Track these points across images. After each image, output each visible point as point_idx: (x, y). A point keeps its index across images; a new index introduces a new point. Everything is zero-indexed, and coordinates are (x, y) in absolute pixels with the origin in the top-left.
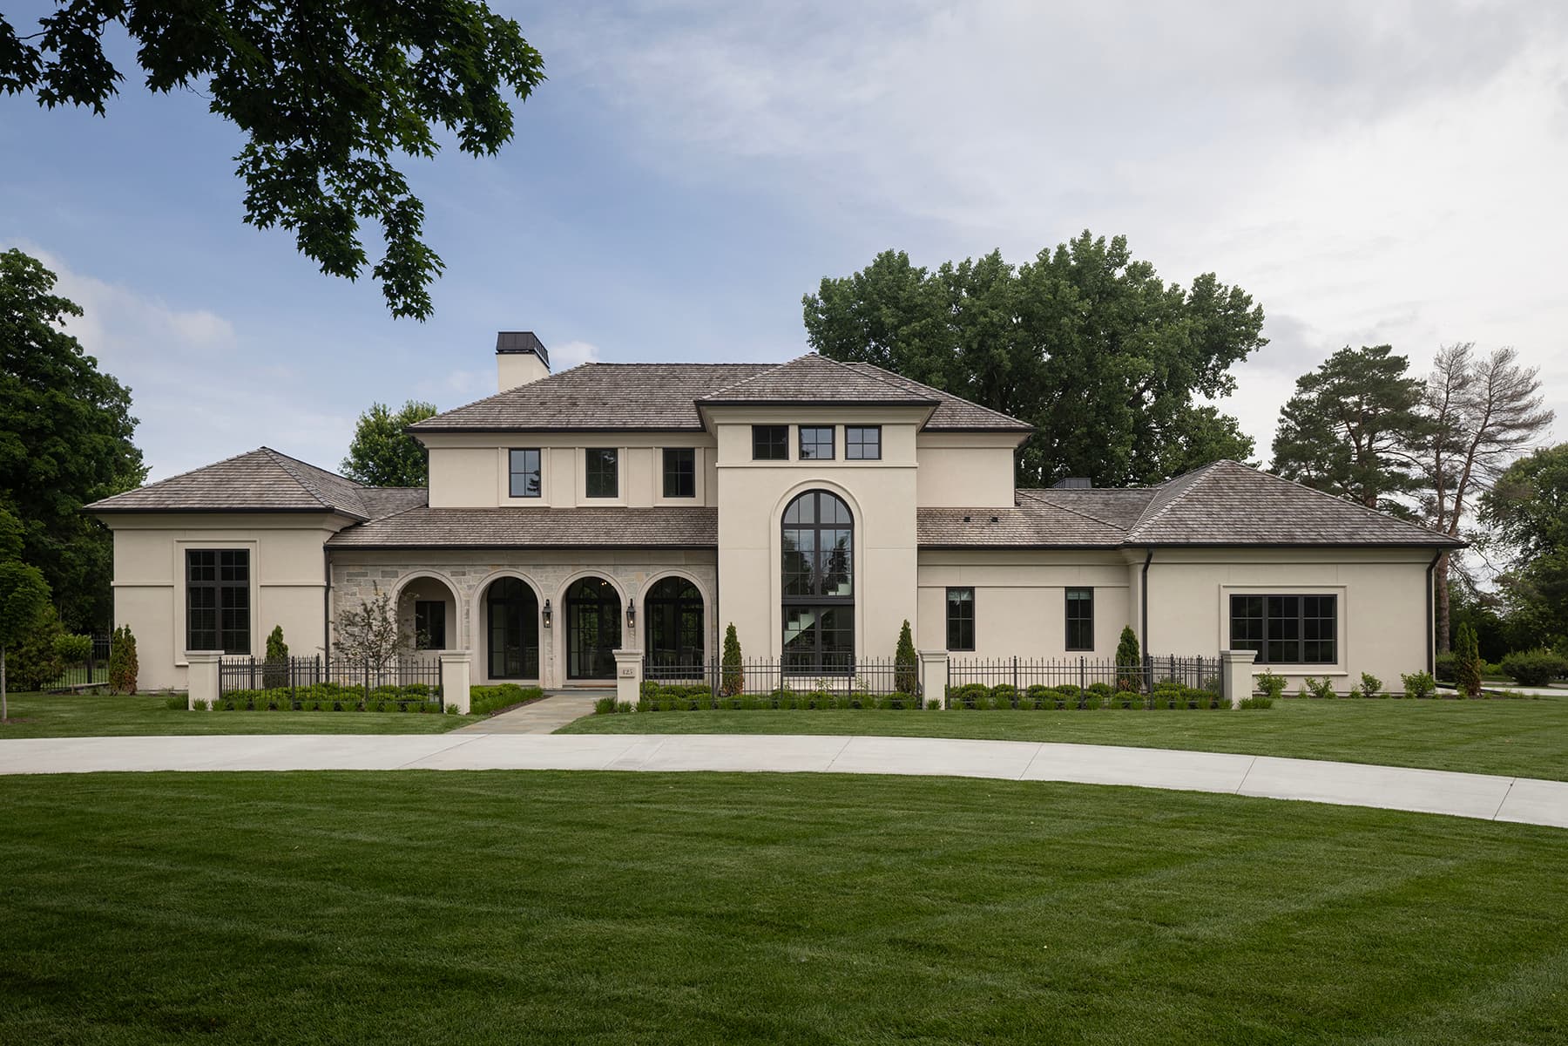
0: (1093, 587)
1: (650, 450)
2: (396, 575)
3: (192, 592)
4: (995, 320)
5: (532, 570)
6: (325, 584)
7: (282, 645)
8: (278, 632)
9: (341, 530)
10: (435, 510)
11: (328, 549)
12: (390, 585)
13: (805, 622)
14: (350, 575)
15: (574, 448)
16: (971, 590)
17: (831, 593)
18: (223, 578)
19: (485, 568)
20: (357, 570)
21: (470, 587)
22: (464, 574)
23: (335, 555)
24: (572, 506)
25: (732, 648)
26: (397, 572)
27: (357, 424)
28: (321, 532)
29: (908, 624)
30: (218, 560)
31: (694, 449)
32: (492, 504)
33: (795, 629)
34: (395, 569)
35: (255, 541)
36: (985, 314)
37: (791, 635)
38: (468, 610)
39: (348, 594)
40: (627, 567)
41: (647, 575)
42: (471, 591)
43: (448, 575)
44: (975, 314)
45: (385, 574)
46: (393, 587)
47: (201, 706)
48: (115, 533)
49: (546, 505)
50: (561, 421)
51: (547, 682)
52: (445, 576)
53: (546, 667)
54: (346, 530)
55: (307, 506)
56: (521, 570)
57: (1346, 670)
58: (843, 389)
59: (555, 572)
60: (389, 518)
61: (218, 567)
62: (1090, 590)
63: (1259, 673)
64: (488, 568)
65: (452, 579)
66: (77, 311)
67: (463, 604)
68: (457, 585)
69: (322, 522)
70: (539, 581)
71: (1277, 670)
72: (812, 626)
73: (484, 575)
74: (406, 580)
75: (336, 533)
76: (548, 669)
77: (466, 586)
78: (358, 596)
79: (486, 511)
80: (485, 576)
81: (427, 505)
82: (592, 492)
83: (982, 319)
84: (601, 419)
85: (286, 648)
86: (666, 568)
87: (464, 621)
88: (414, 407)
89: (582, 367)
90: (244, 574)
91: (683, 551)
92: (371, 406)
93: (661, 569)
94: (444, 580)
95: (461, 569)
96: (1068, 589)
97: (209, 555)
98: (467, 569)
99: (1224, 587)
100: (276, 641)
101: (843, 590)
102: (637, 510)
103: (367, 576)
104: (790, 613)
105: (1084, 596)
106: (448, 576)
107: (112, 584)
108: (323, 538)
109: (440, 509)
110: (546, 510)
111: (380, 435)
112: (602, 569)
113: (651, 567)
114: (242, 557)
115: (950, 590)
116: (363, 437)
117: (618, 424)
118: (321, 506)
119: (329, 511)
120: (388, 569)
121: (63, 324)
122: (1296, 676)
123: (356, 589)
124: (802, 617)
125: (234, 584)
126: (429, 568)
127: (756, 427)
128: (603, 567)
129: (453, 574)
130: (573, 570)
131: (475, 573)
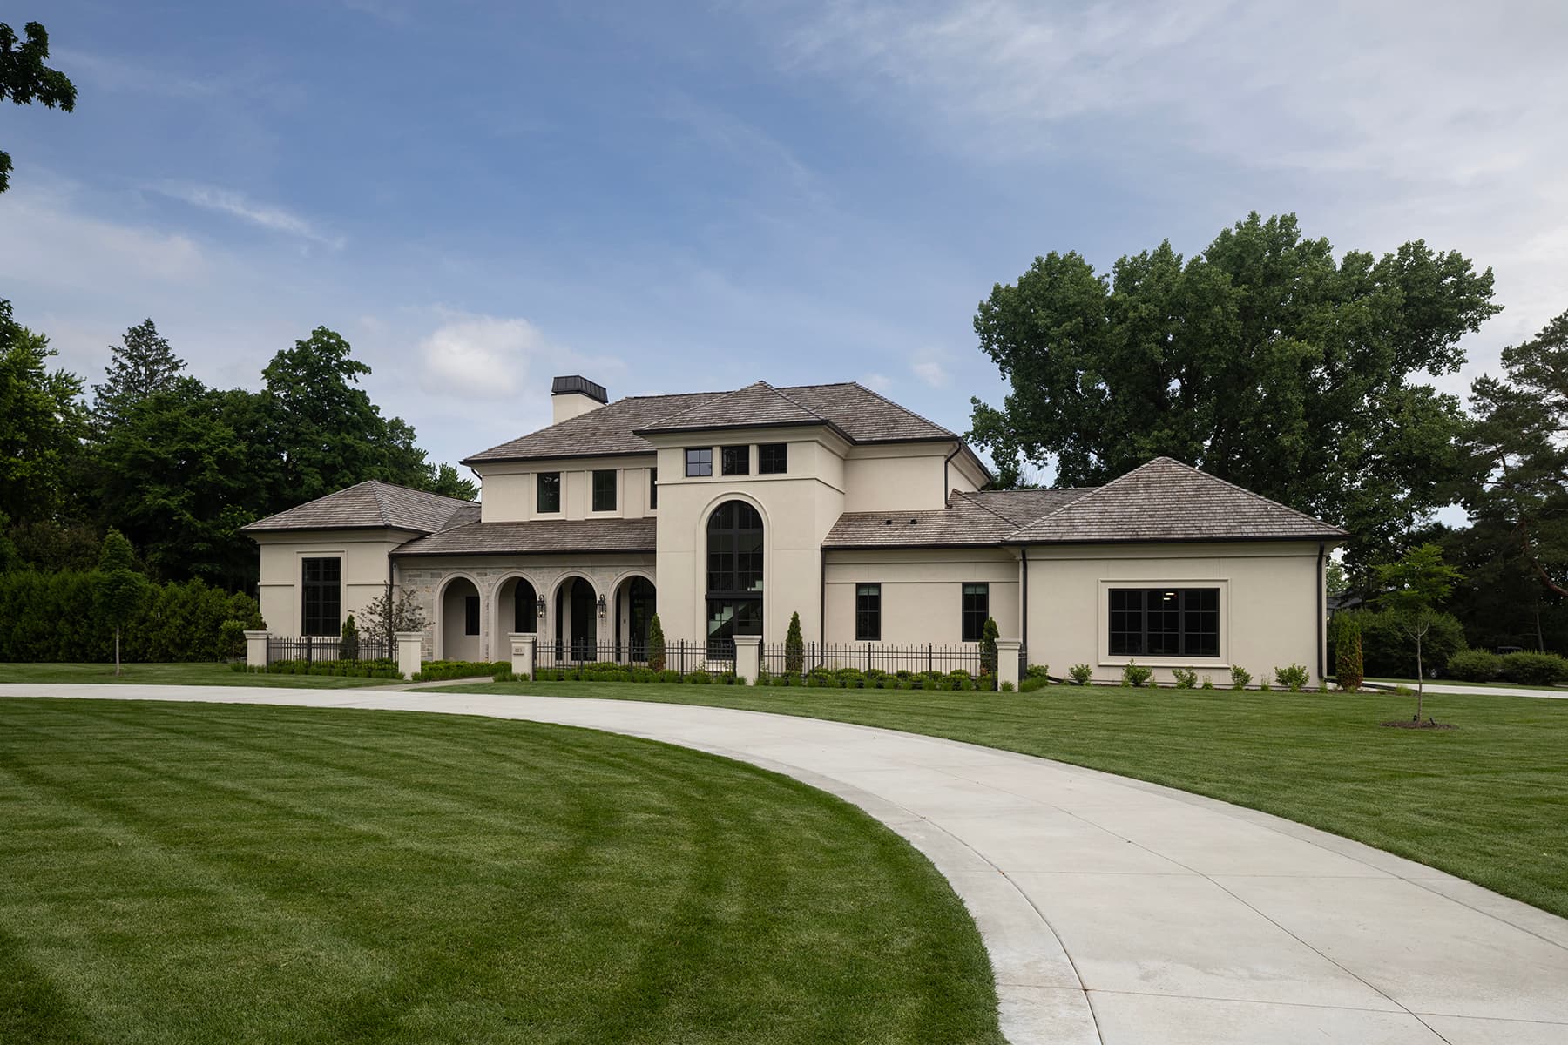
0: (988, 583)
1: (640, 470)
2: (440, 577)
3: (305, 588)
5: (530, 572)
6: (389, 583)
7: (354, 630)
8: (350, 621)
9: (406, 542)
11: (393, 558)
12: (436, 584)
13: (727, 615)
14: (410, 576)
15: (584, 471)
16: (877, 586)
17: (749, 589)
18: (325, 580)
19: (501, 570)
20: (414, 572)
21: (490, 585)
22: (486, 575)
23: (397, 561)
24: (581, 518)
25: (654, 634)
26: (440, 574)
28: (385, 544)
29: (797, 615)
30: (322, 565)
32: (524, 519)
33: (720, 619)
34: (439, 571)
35: (344, 552)
37: (716, 625)
38: (489, 605)
40: (599, 569)
41: (616, 575)
42: (490, 589)
43: (475, 576)
45: (433, 575)
46: (440, 584)
47: (252, 669)
48: (261, 547)
49: (563, 518)
52: (473, 577)
54: (411, 542)
56: (523, 571)
57: (1228, 663)
59: (548, 573)
61: (322, 571)
62: (985, 585)
63: (1125, 664)
64: (503, 570)
65: (478, 579)
66: (366, 370)
67: (485, 598)
68: (481, 584)
69: (385, 536)
70: (538, 579)
71: (1141, 661)
72: (733, 617)
74: (447, 580)
75: (403, 544)
77: (486, 585)
79: (519, 524)
80: (500, 576)
81: (480, 521)
82: (597, 507)
84: (604, 446)
85: (356, 632)
86: (631, 569)
87: (486, 612)
90: (337, 577)
91: (638, 555)
93: (629, 569)
94: (472, 580)
95: (483, 571)
96: (965, 585)
97: (316, 561)
98: (488, 571)
99: (1102, 581)
100: (351, 624)
101: (755, 586)
102: (628, 520)
105: (980, 591)
107: (259, 584)
108: (389, 548)
109: (485, 524)
110: (562, 522)
112: (583, 570)
113: (619, 568)
114: (336, 563)
115: (860, 585)
117: (615, 451)
119: (387, 528)
120: (434, 571)
121: (357, 381)
122: (1163, 668)
123: (413, 588)
124: (725, 609)
125: (331, 583)
126: (462, 571)
127: (687, 450)
128: (584, 568)
129: (478, 575)
130: (562, 571)
131: (493, 574)
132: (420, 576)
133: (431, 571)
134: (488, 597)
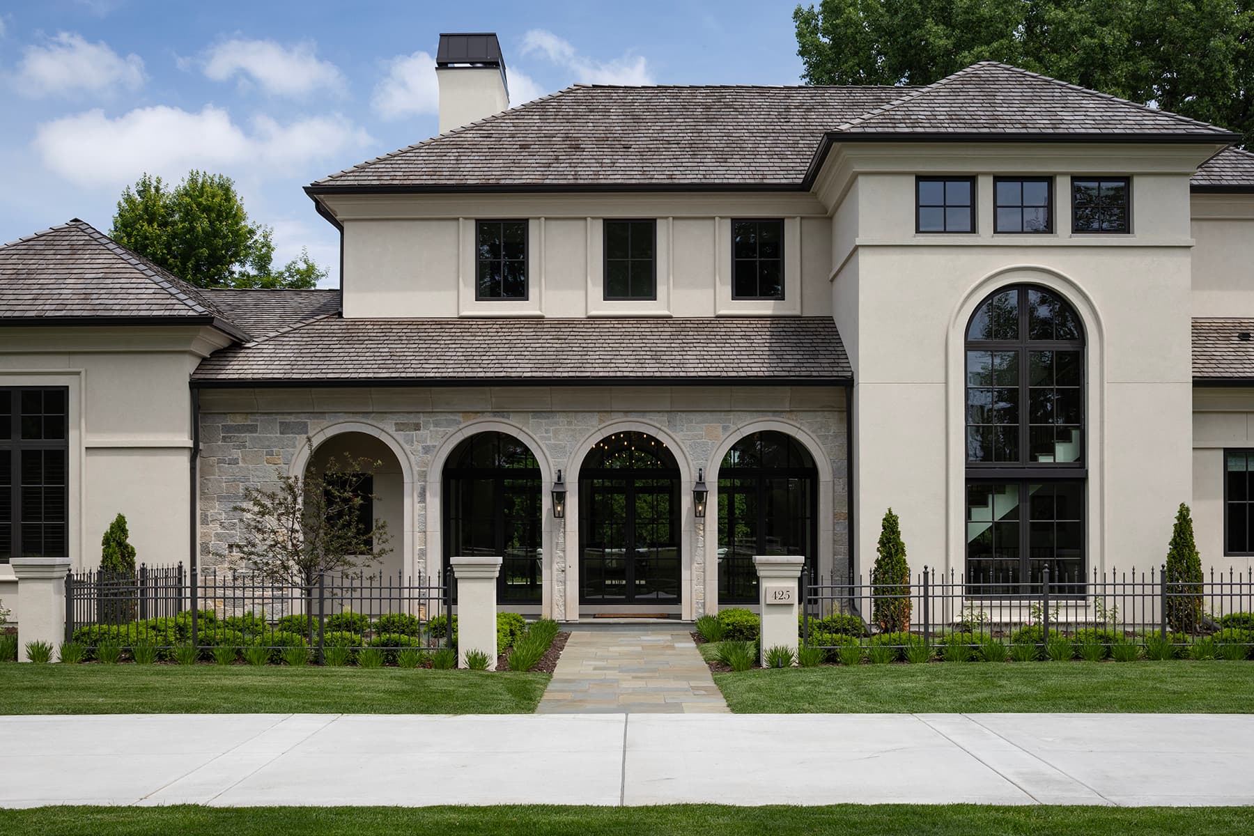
1: (710, 222)
2: (303, 429)
4: (1108, 41)
5: (531, 421)
6: (190, 444)
7: (127, 546)
8: (119, 527)
9: (212, 354)
10: (355, 321)
11: (196, 386)
12: (295, 447)
13: (1001, 506)
14: (227, 429)
15: (585, 219)
17: (1043, 459)
18: (24, 436)
19: (452, 417)
20: (240, 420)
21: (427, 450)
22: (417, 427)
23: (206, 396)
24: (580, 314)
25: (893, 551)
26: (305, 425)
27: (119, 204)
28: (187, 356)
30: (16, 404)
31: (782, 220)
32: (448, 312)
33: (985, 517)
34: (302, 418)
35: (78, 373)
36: (1089, 32)
37: (978, 529)
38: (423, 490)
39: (224, 462)
40: (692, 416)
41: (725, 429)
42: (429, 457)
43: (390, 428)
44: (1073, 34)
45: (285, 428)
46: (304, 447)
47: (40, 653)
49: (537, 313)
50: (562, 174)
51: (556, 610)
52: (386, 432)
53: (555, 583)
54: (219, 353)
55: (167, 313)
56: (513, 420)
58: (1066, 116)
59: (570, 423)
60: (283, 335)
61: (16, 415)
64: (459, 417)
65: (399, 436)
67: (416, 477)
68: (406, 447)
70: (542, 438)
72: (1014, 513)
73: (451, 430)
74: (320, 439)
75: (204, 359)
76: (557, 588)
77: (420, 448)
78: (241, 464)
80: (453, 429)
81: (340, 315)
83: (1086, 40)
84: (626, 170)
85: (132, 554)
86: (760, 417)
87: (417, 506)
88: (200, 181)
89: (570, 91)
90: (59, 429)
91: (788, 388)
92: (139, 178)
93: (748, 418)
94: (384, 438)
95: (412, 419)
97: (4, 397)
98: (422, 419)
100: (116, 540)
101: (1063, 453)
102: (689, 321)
103: (256, 431)
104: (977, 493)
106: (391, 430)
108: (189, 366)
109: (363, 321)
110: (538, 321)
111: (150, 223)
112: (649, 419)
113: (731, 416)
114: (58, 398)
115: (1230, 453)
116: (125, 225)
117: (660, 179)
118: (191, 313)
120: (291, 419)
123: (237, 454)
124: (997, 498)
125: (45, 444)
126: (358, 418)
127: (920, 178)
128: (652, 416)
129: (400, 427)
130: (601, 421)
131: (436, 425)
132: (252, 429)
133: (280, 418)
134: (423, 475)
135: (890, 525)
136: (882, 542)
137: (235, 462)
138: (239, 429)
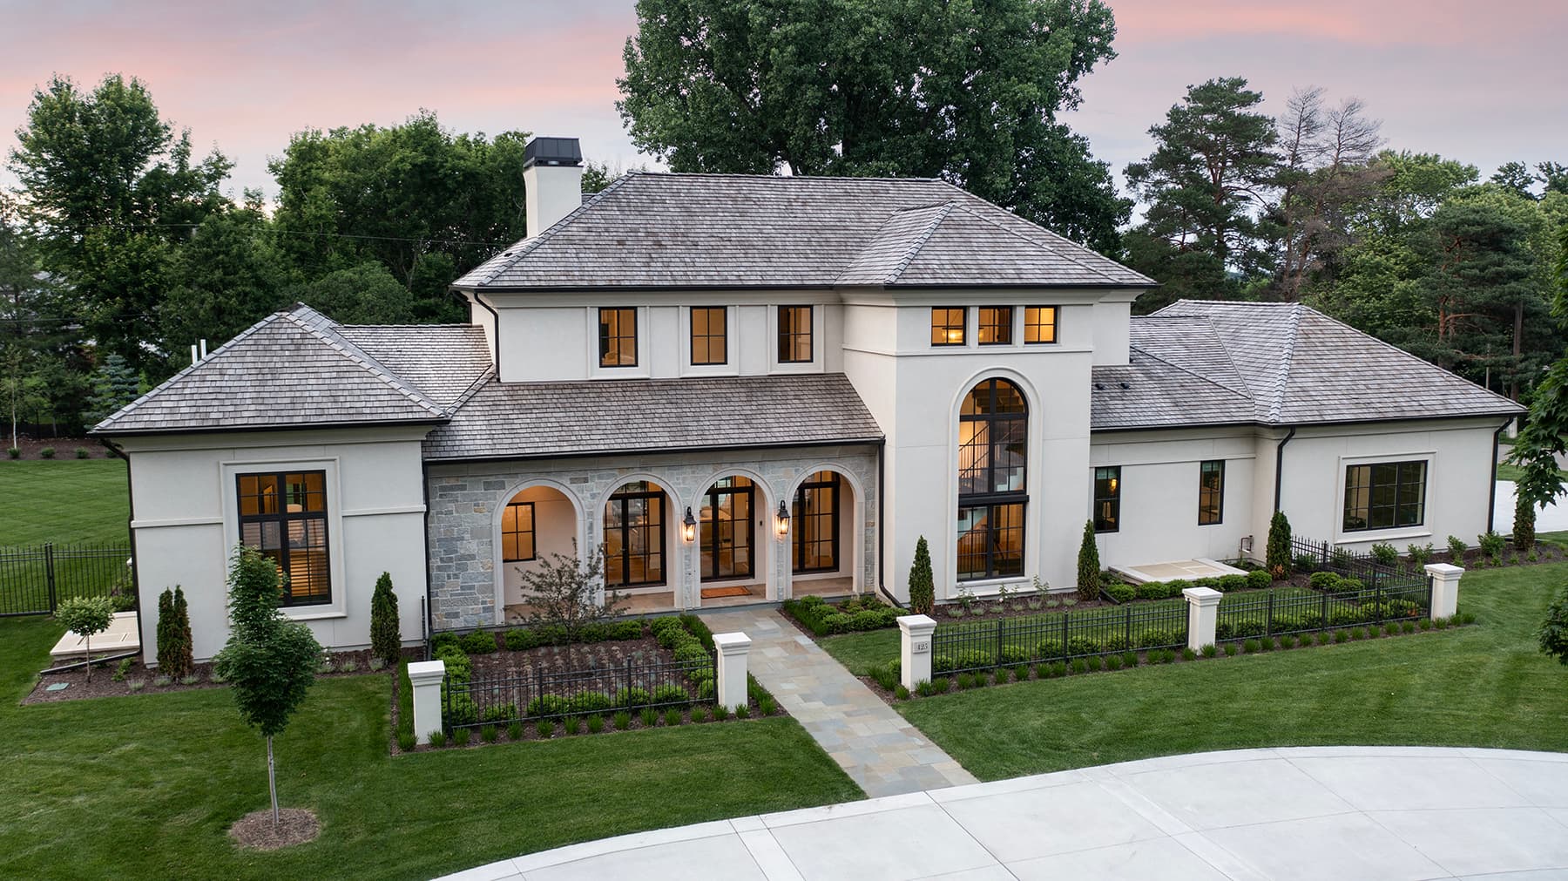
0: (1225, 460)
1: (764, 308)
2: (502, 486)
5: (666, 472)
6: (425, 508)
8: (384, 581)
12: (495, 499)
13: (976, 518)
14: (443, 488)
15: (676, 308)
16: (1118, 469)
19: (611, 472)
20: (453, 482)
21: (593, 496)
22: (586, 480)
23: (431, 471)
24: (673, 376)
26: (503, 482)
28: (418, 444)
32: (578, 375)
33: (967, 525)
34: (501, 479)
35: (334, 460)
38: (591, 524)
39: (442, 513)
40: (774, 464)
41: (796, 471)
42: (595, 499)
45: (488, 486)
46: (503, 499)
49: (646, 376)
51: (683, 602)
52: (565, 486)
53: (684, 583)
57: (1430, 531)
59: (693, 472)
62: (1222, 462)
64: (616, 472)
65: (574, 487)
67: (585, 514)
68: (579, 495)
70: (674, 484)
74: (516, 492)
76: (686, 586)
77: (588, 495)
78: (455, 514)
79: (576, 387)
80: (613, 480)
81: (496, 378)
82: (696, 359)
86: (820, 462)
87: (586, 535)
93: (812, 463)
94: (562, 489)
95: (582, 475)
96: (1202, 462)
98: (589, 475)
99: (1342, 458)
100: (384, 592)
101: (1016, 481)
102: (751, 378)
103: (466, 489)
105: (1216, 469)
106: (567, 483)
107: (133, 521)
108: (420, 450)
110: (646, 384)
113: (801, 462)
114: (317, 479)
115: (1098, 469)
120: (492, 479)
123: (451, 506)
126: (543, 476)
128: (748, 465)
129: (573, 481)
130: (715, 470)
131: (600, 477)
132: (463, 488)
133: (484, 479)
134: (591, 514)
135: (922, 548)
136: (917, 557)
137: (451, 512)
138: (452, 488)
